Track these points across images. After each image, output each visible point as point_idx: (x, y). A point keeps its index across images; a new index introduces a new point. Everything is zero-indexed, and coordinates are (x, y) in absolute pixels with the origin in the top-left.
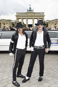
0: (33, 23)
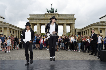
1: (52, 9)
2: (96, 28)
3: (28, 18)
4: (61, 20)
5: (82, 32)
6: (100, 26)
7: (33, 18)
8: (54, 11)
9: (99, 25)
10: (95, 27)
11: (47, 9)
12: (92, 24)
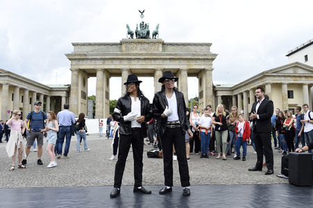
1: (143, 26)
2: (277, 84)
3: (67, 55)
4: (170, 59)
5: (236, 96)
6: (288, 78)
7: (85, 55)
8: (148, 33)
9: (285, 76)
10: (275, 82)
11: (128, 27)
12: (263, 73)
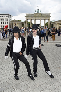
0: (41, 23)
2: (58, 23)
4: (43, 17)
7: (28, 16)
8: (39, 11)
